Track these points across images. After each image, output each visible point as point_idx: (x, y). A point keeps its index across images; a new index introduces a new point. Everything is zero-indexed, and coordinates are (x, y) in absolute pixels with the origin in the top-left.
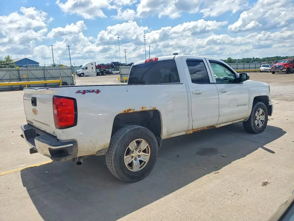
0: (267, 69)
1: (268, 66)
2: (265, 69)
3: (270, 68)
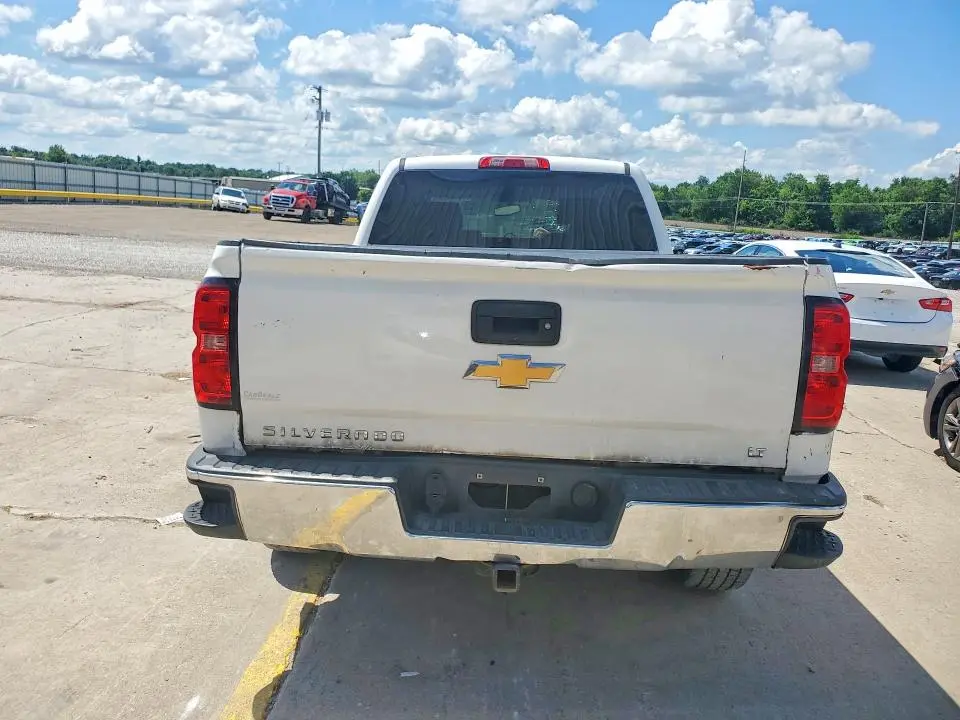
0: (238, 203)
1: (238, 195)
2: (232, 202)
3: (245, 201)
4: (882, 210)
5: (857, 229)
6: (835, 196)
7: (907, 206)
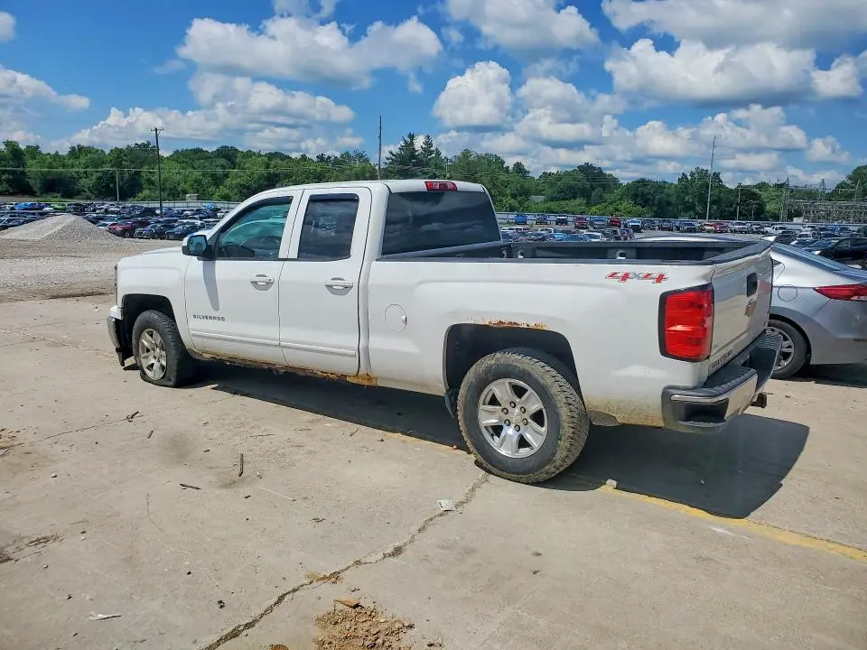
4: (75, 175)
5: (58, 192)
6: (30, 162)
7: (97, 172)
